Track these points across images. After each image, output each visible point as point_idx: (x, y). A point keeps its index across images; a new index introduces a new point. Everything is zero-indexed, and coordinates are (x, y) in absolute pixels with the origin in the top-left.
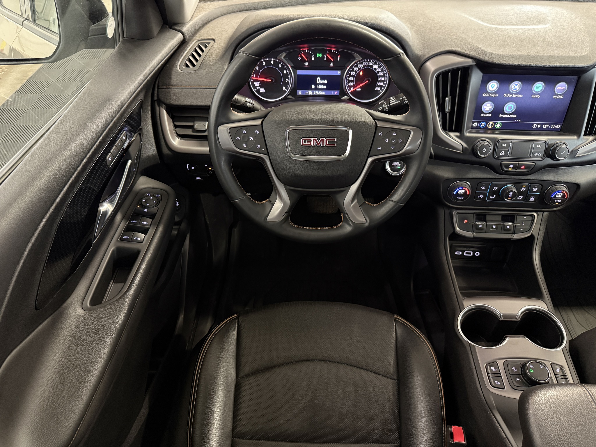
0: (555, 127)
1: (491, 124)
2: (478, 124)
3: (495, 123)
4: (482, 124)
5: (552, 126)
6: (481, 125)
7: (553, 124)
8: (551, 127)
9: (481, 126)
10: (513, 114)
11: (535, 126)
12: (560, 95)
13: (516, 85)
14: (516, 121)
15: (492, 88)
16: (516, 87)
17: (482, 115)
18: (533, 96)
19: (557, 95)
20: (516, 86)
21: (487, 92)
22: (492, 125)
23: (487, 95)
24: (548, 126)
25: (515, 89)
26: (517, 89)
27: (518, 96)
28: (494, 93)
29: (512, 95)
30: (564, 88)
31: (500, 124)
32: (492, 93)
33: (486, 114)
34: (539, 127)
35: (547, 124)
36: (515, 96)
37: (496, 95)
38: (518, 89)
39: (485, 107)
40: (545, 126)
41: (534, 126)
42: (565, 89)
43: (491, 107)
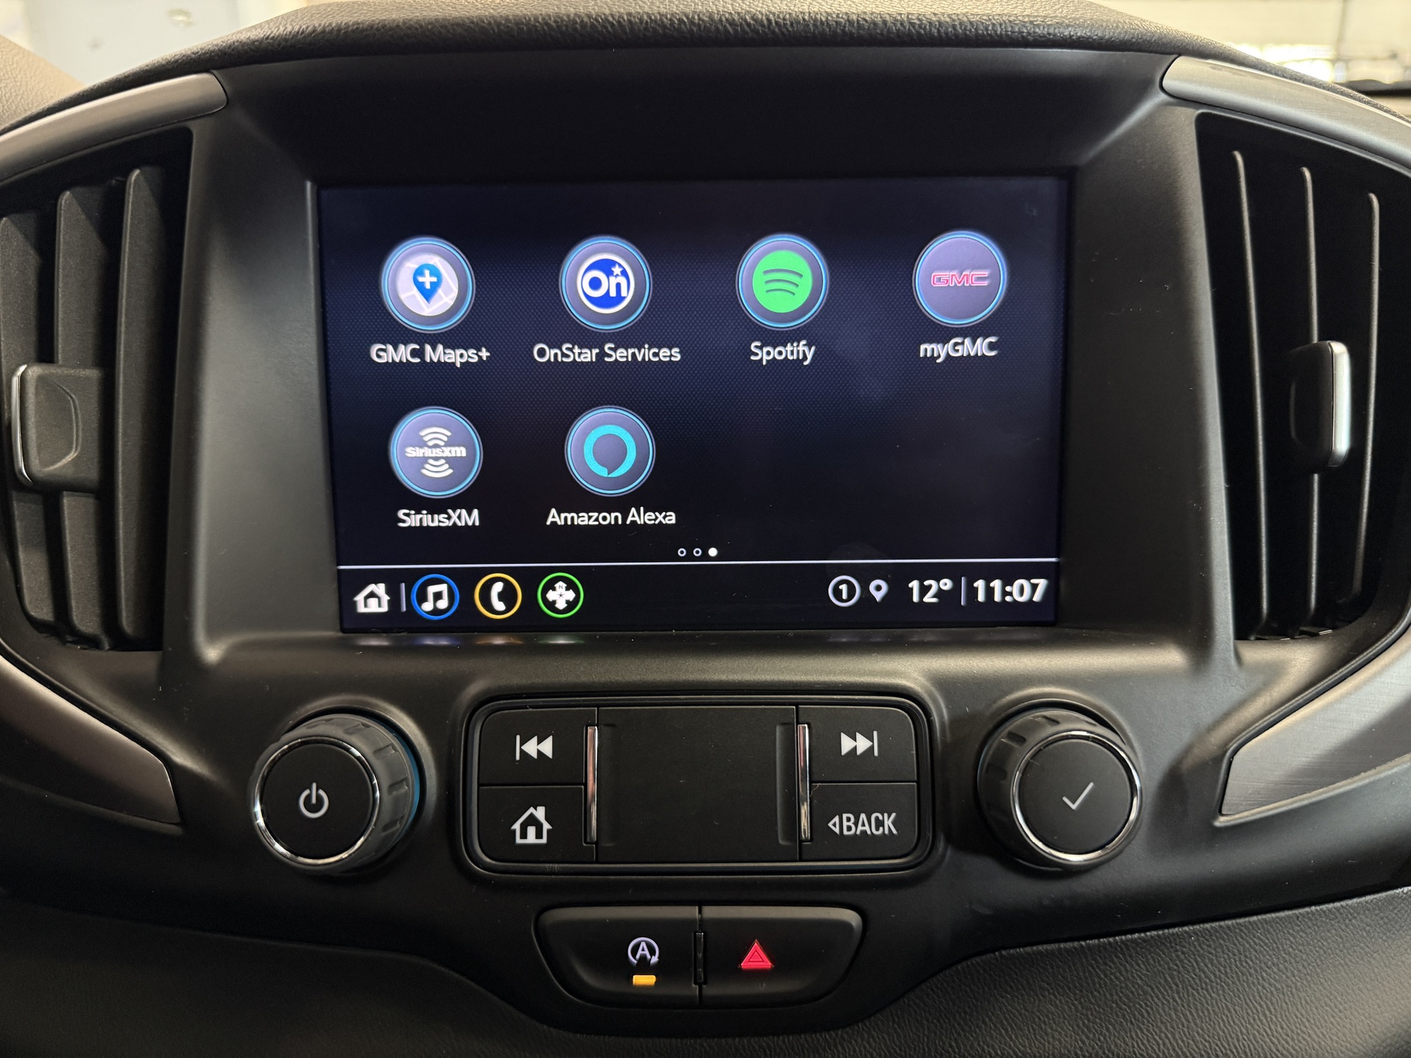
0: (1005, 593)
1: (498, 587)
2: (393, 592)
3: (530, 580)
4: (432, 589)
5: (980, 584)
6: (423, 598)
7: (989, 573)
8: (973, 592)
9: (428, 606)
10: (645, 497)
11: (844, 587)
12: (973, 332)
13: (606, 267)
14: (690, 557)
15: (428, 294)
16: (608, 285)
17: (410, 519)
18: (763, 354)
19: (943, 334)
20: (609, 273)
21: (397, 333)
22: (508, 596)
23: (403, 353)
24: (946, 584)
25: (606, 301)
26: (620, 298)
27: (646, 354)
28: (451, 339)
29: (595, 351)
30: (986, 273)
31: (570, 586)
32: (434, 340)
33: (436, 506)
34: (878, 596)
35: (938, 573)
36: (622, 355)
37: (471, 356)
38: (628, 295)
39: (412, 452)
40: (924, 590)
41: (837, 593)
42: (994, 277)
43: (461, 452)
